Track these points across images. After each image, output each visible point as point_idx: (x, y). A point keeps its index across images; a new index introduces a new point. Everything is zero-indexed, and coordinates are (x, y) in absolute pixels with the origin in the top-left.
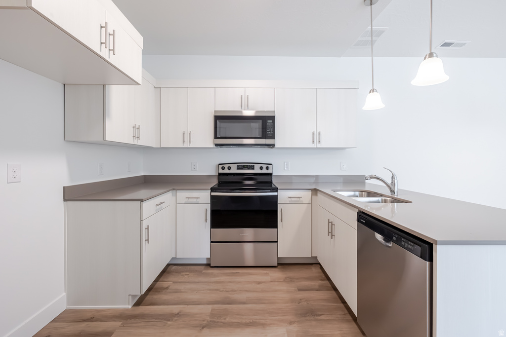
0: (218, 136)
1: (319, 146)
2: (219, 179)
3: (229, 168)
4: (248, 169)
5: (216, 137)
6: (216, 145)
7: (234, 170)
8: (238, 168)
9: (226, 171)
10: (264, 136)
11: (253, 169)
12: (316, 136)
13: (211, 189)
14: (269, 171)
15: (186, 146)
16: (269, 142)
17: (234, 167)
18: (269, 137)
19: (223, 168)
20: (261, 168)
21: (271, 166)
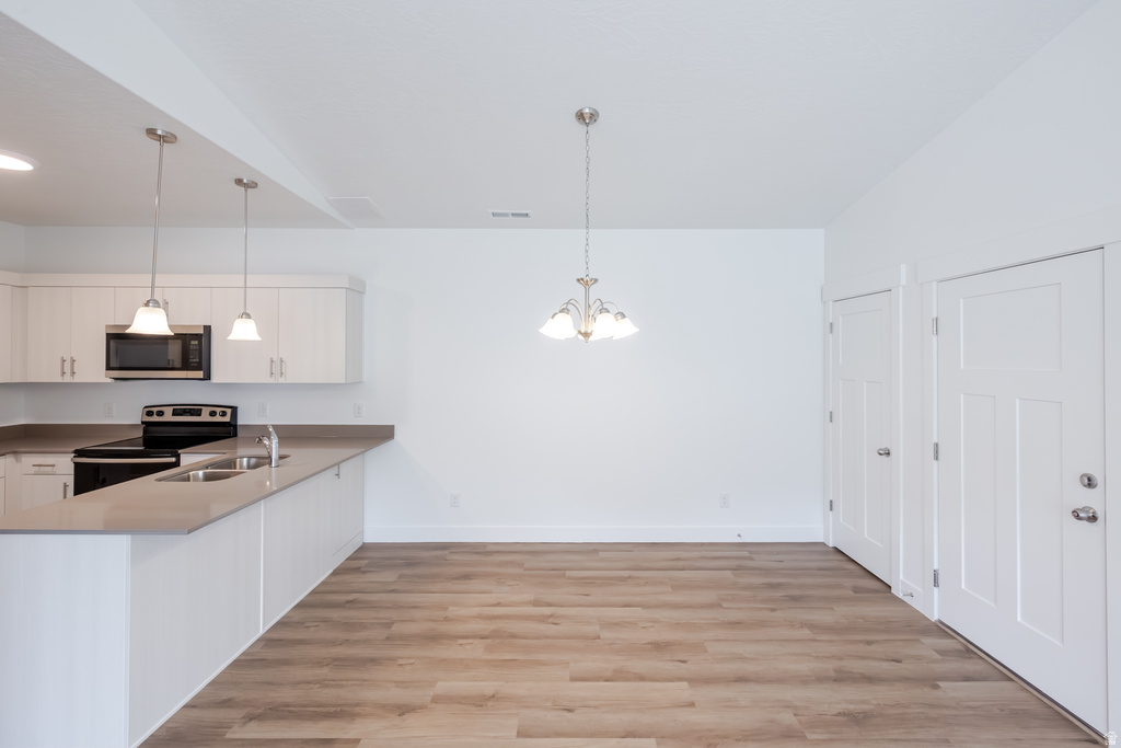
0: (112, 365)
1: (281, 380)
2: (145, 432)
3: (160, 414)
4: (192, 415)
5: (109, 368)
6: (115, 378)
7: (168, 417)
8: (175, 413)
9: (155, 418)
10: (186, 366)
11: (200, 415)
12: (277, 365)
13: (76, 452)
14: (227, 419)
15: (68, 379)
16: (200, 374)
17: (168, 412)
18: (198, 368)
19: (150, 414)
20: (213, 414)
21: (229, 411)
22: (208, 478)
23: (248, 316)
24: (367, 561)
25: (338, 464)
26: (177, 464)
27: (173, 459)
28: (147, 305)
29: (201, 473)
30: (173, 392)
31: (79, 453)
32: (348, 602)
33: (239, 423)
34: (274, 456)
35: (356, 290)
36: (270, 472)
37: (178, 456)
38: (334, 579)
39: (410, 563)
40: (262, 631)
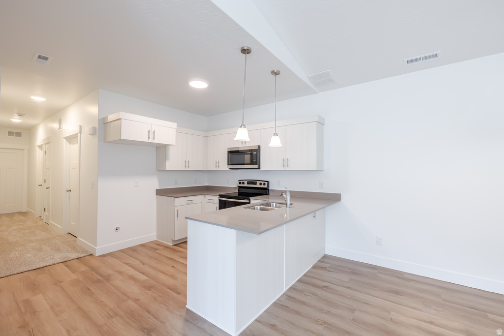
0: (229, 163)
1: (287, 169)
2: (239, 190)
3: (244, 183)
4: (254, 184)
5: (228, 164)
6: (230, 169)
7: (246, 185)
8: (248, 183)
9: (242, 185)
10: (252, 163)
11: (256, 184)
12: (286, 162)
13: (219, 195)
14: (266, 186)
15: (217, 169)
16: (256, 166)
17: (246, 182)
18: (256, 164)
19: (240, 183)
20: (261, 184)
21: (266, 183)
22: (262, 209)
23: (277, 135)
24: (329, 265)
25: (315, 212)
26: (249, 203)
27: (248, 201)
28: (241, 127)
29: (259, 207)
30: (248, 175)
31: (221, 196)
32: (324, 287)
33: (270, 189)
34: (288, 204)
35: (321, 123)
36: (287, 210)
37: (250, 200)
38: (314, 270)
39: (354, 273)
40: (285, 290)
